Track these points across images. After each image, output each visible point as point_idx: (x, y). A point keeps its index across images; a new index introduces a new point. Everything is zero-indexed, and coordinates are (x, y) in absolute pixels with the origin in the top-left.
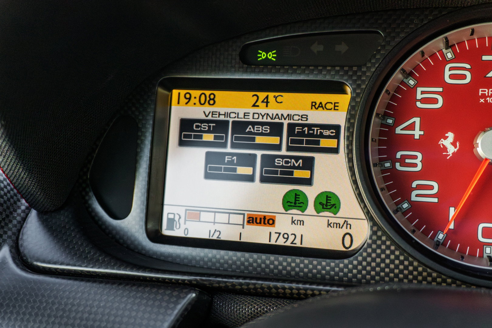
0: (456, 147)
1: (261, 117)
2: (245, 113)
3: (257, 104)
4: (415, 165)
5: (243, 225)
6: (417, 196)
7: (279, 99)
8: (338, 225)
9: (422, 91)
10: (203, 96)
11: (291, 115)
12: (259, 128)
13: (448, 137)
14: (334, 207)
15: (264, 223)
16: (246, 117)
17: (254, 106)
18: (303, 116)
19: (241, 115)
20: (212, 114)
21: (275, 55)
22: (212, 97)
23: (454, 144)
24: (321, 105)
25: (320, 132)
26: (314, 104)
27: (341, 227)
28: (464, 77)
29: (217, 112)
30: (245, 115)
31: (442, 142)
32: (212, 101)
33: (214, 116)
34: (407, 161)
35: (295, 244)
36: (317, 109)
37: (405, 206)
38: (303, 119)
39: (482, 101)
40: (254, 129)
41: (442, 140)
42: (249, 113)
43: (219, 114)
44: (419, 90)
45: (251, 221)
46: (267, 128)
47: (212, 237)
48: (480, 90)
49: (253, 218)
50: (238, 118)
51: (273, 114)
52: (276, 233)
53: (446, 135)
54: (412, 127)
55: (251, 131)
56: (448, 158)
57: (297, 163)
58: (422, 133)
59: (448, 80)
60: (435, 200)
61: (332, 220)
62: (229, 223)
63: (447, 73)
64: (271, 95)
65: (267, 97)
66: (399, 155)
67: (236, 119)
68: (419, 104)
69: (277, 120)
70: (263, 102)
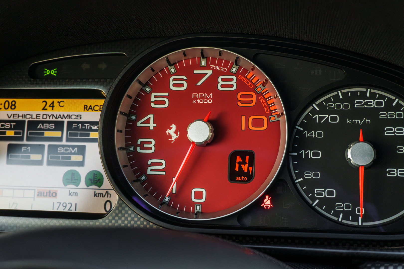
0: (177, 135)
1: (48, 117)
2: (37, 115)
3: (46, 108)
4: (150, 149)
5: (34, 198)
6: (151, 170)
7: (62, 104)
8: (102, 195)
9: (155, 96)
10: (7, 103)
11: (70, 115)
12: (47, 125)
13: (172, 128)
14: (99, 182)
15: (50, 196)
16: (38, 117)
17: (44, 109)
18: (78, 116)
19: (34, 116)
20: (14, 116)
21: (56, 72)
22: (13, 103)
23: (176, 133)
24: (91, 108)
25: (90, 127)
26: (86, 107)
27: (103, 196)
28: (182, 85)
29: (16, 114)
30: (37, 116)
31: (168, 132)
32: (13, 106)
33: (14, 117)
34: (145, 146)
35: (71, 210)
36: (88, 110)
37: (143, 178)
38: (78, 118)
39: (194, 102)
40: (43, 126)
41: (168, 130)
42: (40, 115)
43: (19, 116)
44: (153, 95)
45: (40, 195)
46: (52, 125)
47: (11, 208)
48: (193, 94)
49: (41, 192)
50: (32, 118)
51: (57, 115)
52: (58, 203)
53: (171, 126)
54: (148, 121)
55: (41, 128)
56: (172, 143)
57: (73, 150)
58: (155, 125)
59: (172, 88)
60: (163, 173)
61: (98, 192)
62: (23, 197)
63: (171, 83)
64: (56, 101)
65: (53, 103)
66: (139, 142)
67: (31, 119)
68: (153, 105)
69: (60, 119)
70: (50, 106)
